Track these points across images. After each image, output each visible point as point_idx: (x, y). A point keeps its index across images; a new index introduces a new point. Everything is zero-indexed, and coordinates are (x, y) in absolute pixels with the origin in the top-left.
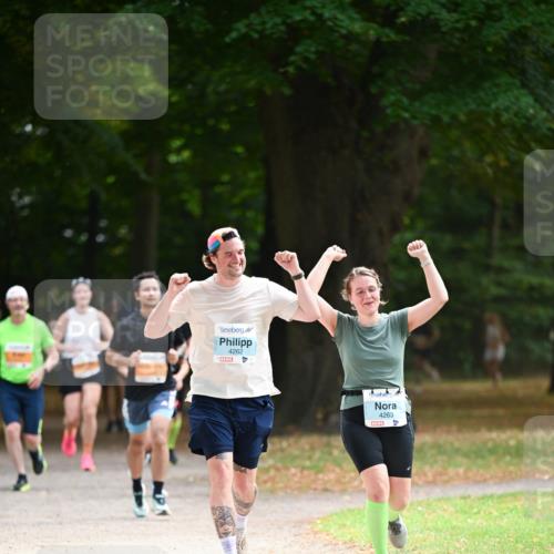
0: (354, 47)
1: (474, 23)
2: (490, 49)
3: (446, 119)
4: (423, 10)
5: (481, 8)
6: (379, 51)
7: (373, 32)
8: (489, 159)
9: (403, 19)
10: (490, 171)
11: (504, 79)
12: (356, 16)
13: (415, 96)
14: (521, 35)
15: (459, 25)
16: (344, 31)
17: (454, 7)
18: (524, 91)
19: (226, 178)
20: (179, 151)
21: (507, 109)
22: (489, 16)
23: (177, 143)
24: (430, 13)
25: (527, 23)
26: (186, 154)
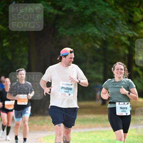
0: (51, 16)
1: (82, 10)
2: (86, 17)
3: (75, 34)
4: (69, 7)
5: (84, 6)
6: (58, 17)
7: (56, 12)
8: (86, 45)
9: (64, 9)
10: (86, 48)
11: (90, 24)
12: (52, 8)
13: (67, 29)
14: (94, 13)
15: (78, 10)
16: (48, 12)
17: (77, 6)
18: (95, 28)
19: (18, 50)
20: (6, 42)
21: (90, 32)
22: (86, 8)
23: (5, 41)
24: (71, 7)
25: (95, 10)
26: (7, 43)
